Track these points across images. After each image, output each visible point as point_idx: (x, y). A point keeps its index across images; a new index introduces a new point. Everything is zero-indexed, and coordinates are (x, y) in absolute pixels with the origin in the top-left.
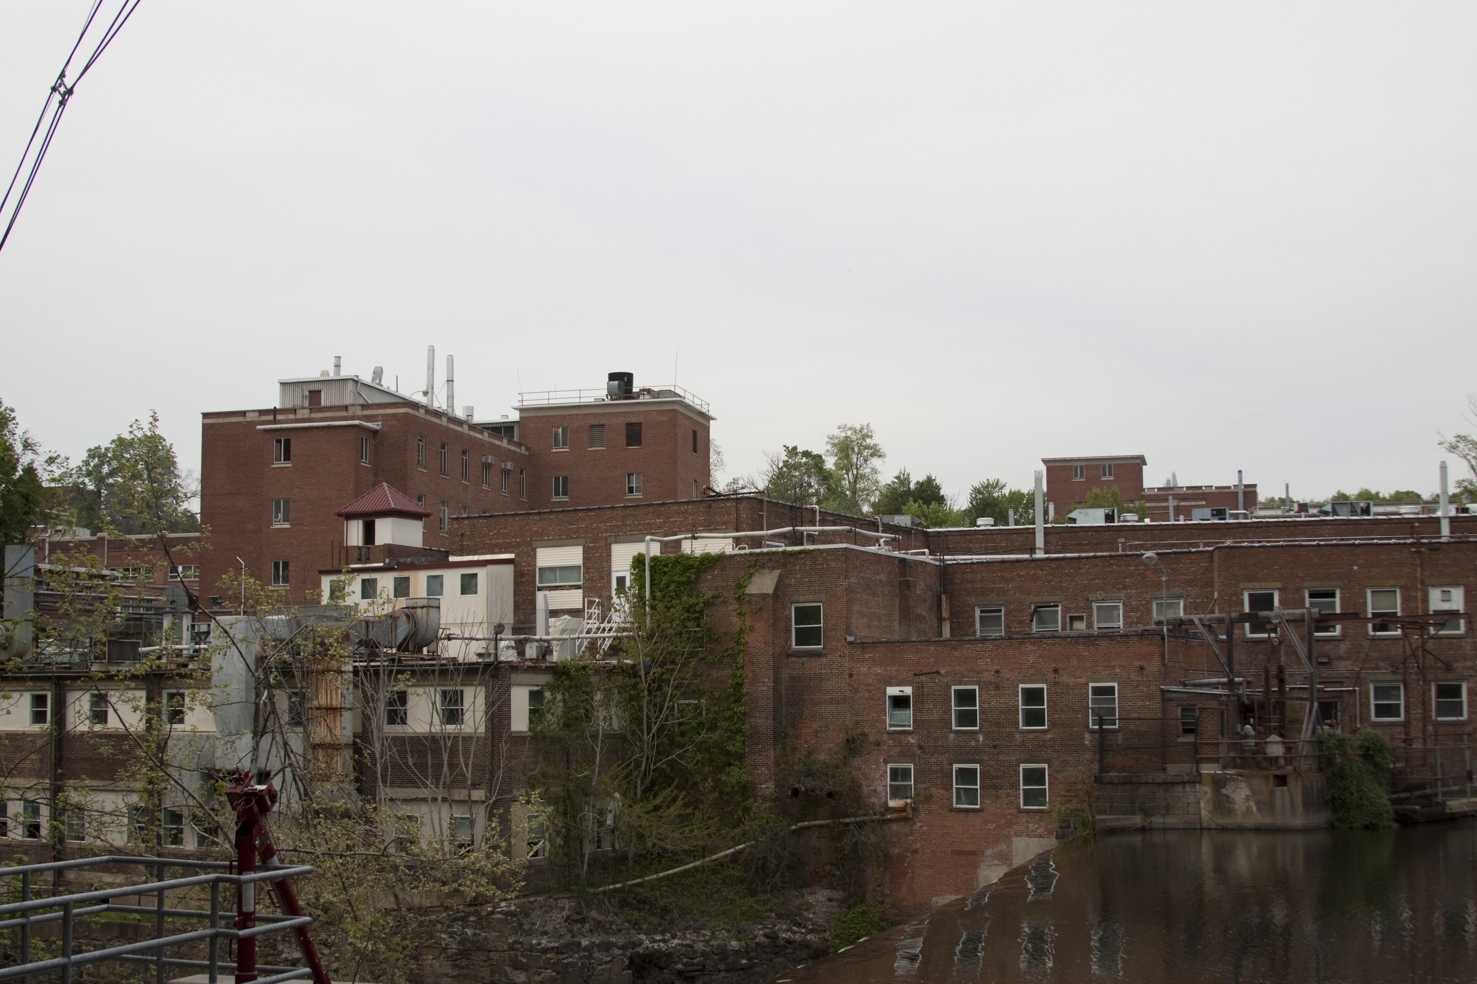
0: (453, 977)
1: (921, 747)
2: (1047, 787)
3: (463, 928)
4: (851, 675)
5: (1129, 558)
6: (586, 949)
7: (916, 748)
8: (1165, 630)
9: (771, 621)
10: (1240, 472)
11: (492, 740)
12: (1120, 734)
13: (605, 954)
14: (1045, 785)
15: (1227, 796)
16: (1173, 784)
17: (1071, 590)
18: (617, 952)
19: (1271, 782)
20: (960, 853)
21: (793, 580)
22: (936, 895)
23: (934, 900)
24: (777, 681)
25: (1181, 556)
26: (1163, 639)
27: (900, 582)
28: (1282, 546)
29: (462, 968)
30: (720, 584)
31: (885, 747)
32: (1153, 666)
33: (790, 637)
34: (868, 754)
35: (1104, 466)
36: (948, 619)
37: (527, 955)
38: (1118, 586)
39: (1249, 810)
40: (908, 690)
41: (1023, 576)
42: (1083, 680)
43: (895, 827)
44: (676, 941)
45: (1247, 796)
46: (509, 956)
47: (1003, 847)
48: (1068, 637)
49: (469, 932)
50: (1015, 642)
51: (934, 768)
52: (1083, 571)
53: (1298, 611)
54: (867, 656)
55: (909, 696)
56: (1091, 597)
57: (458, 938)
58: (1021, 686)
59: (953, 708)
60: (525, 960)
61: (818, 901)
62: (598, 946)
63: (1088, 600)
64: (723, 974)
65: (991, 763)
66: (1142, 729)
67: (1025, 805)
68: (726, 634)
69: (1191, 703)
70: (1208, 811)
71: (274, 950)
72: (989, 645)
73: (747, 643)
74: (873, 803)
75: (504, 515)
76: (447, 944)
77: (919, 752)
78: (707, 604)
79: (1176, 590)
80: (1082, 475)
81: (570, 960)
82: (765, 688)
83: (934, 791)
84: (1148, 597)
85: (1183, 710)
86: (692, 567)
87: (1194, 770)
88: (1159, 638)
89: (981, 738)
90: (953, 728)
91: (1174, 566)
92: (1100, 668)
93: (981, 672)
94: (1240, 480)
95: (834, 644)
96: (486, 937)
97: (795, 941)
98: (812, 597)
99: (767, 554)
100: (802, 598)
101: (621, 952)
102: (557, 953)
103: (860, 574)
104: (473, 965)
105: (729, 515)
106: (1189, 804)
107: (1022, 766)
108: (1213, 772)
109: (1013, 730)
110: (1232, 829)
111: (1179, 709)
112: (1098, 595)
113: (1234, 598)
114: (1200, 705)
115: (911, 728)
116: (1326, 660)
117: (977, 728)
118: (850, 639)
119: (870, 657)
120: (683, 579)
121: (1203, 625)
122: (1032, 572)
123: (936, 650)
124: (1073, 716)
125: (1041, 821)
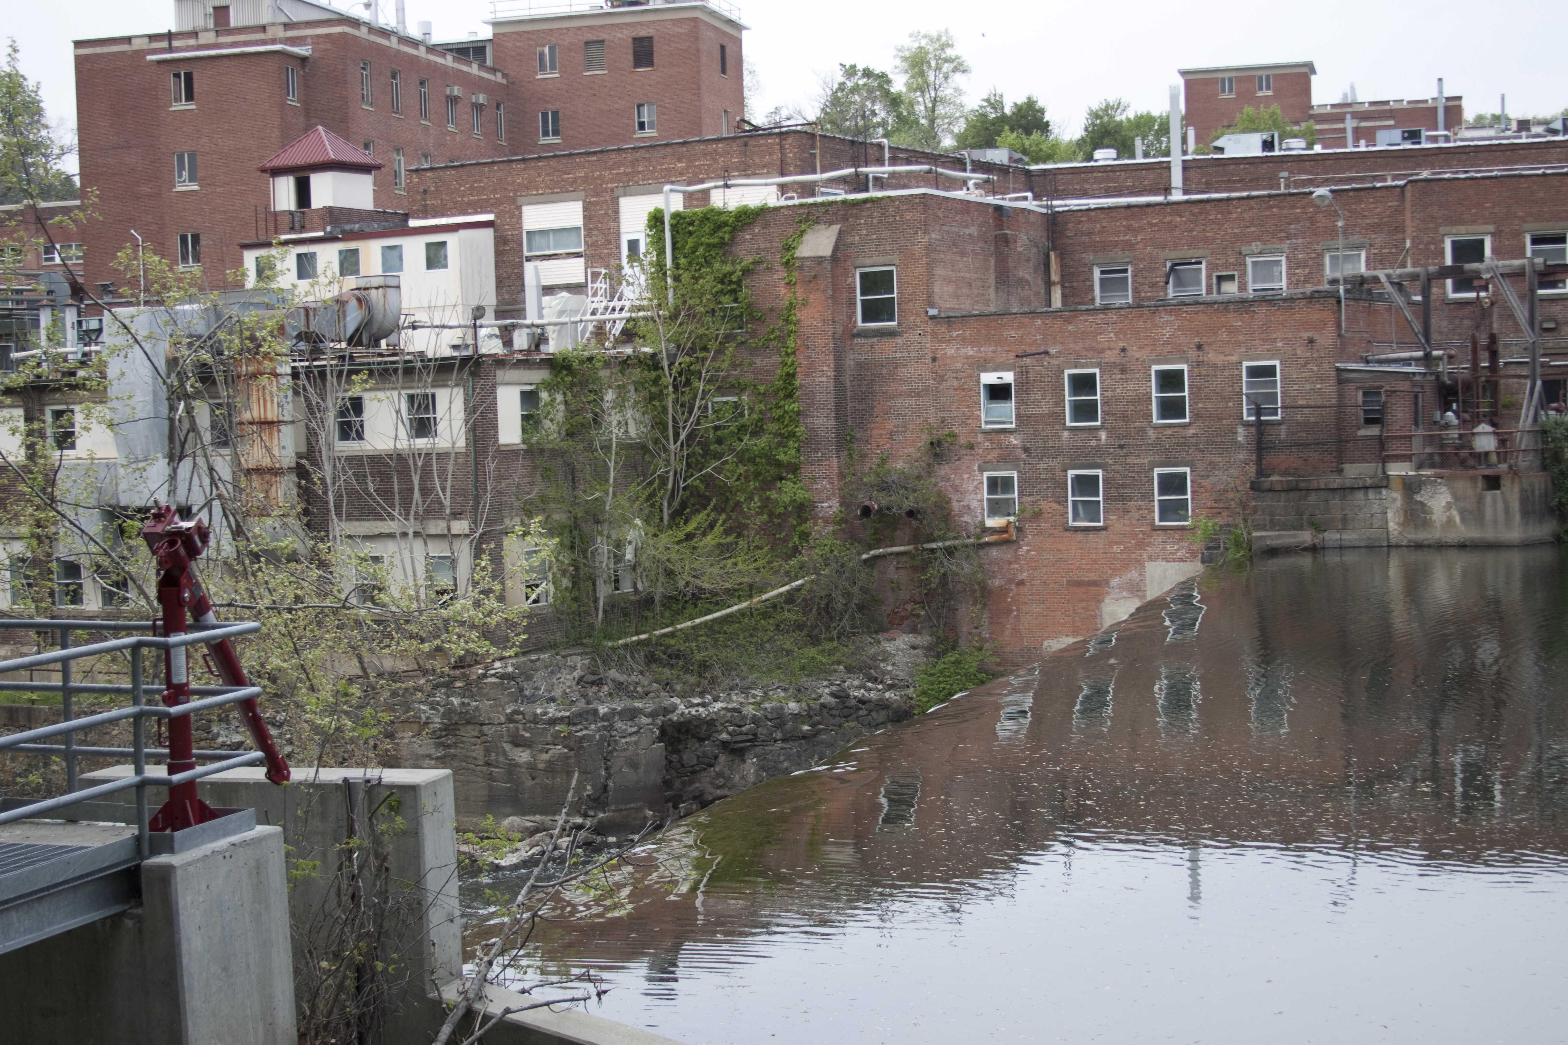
0: (437, 758)
1: (1026, 450)
2: (1189, 496)
3: (448, 697)
4: (934, 359)
5: (1294, 198)
6: (605, 718)
7: (1019, 451)
8: (1342, 291)
9: (830, 292)
10: (1440, 80)
11: (476, 458)
12: (1283, 427)
13: (629, 723)
14: (1186, 494)
15: (1422, 504)
16: (1352, 489)
17: (1219, 241)
18: (644, 720)
19: (1480, 484)
20: (1079, 584)
21: (857, 238)
22: (1049, 638)
23: (1046, 643)
24: (839, 369)
25: (1362, 193)
26: (1339, 302)
27: (996, 237)
28: (1496, 177)
29: (449, 747)
30: (763, 246)
31: (981, 451)
32: (1326, 338)
33: (855, 312)
34: (959, 460)
35: (1260, 78)
36: (1058, 283)
37: (530, 728)
38: (1280, 235)
39: (1450, 521)
40: (1008, 377)
41: (1155, 225)
42: (1234, 358)
43: (994, 552)
44: (719, 705)
45: (1448, 503)
46: (508, 730)
47: (1134, 574)
48: (1215, 303)
49: (456, 701)
50: (1146, 311)
51: (1043, 476)
52: (1234, 216)
53: (1517, 262)
54: (955, 334)
55: (1010, 385)
56: (1245, 250)
57: (442, 710)
58: (1155, 368)
59: (1067, 398)
60: (527, 735)
61: (898, 650)
62: (620, 713)
63: (1240, 253)
64: (779, 744)
65: (1117, 467)
66: (1312, 420)
67: (1161, 520)
68: (772, 310)
69: (1376, 384)
70: (1398, 524)
71: (208, 733)
72: (1113, 316)
73: (799, 321)
74: (966, 522)
75: (478, 164)
76: (428, 718)
77: (1023, 456)
78: (746, 272)
79: (1356, 239)
80: (1231, 90)
81: (585, 732)
82: (824, 379)
83: (1044, 505)
84: (1319, 248)
85: (1365, 394)
86: (725, 224)
87: (1380, 471)
88: (1333, 301)
89: (1103, 435)
90: (1069, 423)
91: (1354, 207)
92: (1257, 342)
93: (1102, 351)
94: (1441, 91)
95: (912, 319)
96: (477, 707)
97: (870, 701)
98: (881, 259)
99: (823, 204)
100: (869, 261)
101: (649, 720)
102: (569, 724)
103: (944, 228)
104: (463, 742)
105: (771, 154)
106: (1372, 515)
107: (1157, 471)
108: (1403, 473)
109: (1145, 424)
110: (1429, 546)
111: (1360, 393)
112: (1254, 247)
113: (1432, 247)
114: (1388, 387)
115: (1013, 426)
116: (1552, 325)
117: (1099, 423)
118: (932, 312)
119: (958, 336)
120: (714, 240)
121: (1391, 283)
122: (1168, 219)
123: (1043, 323)
124: (1222, 405)
125: (1181, 540)
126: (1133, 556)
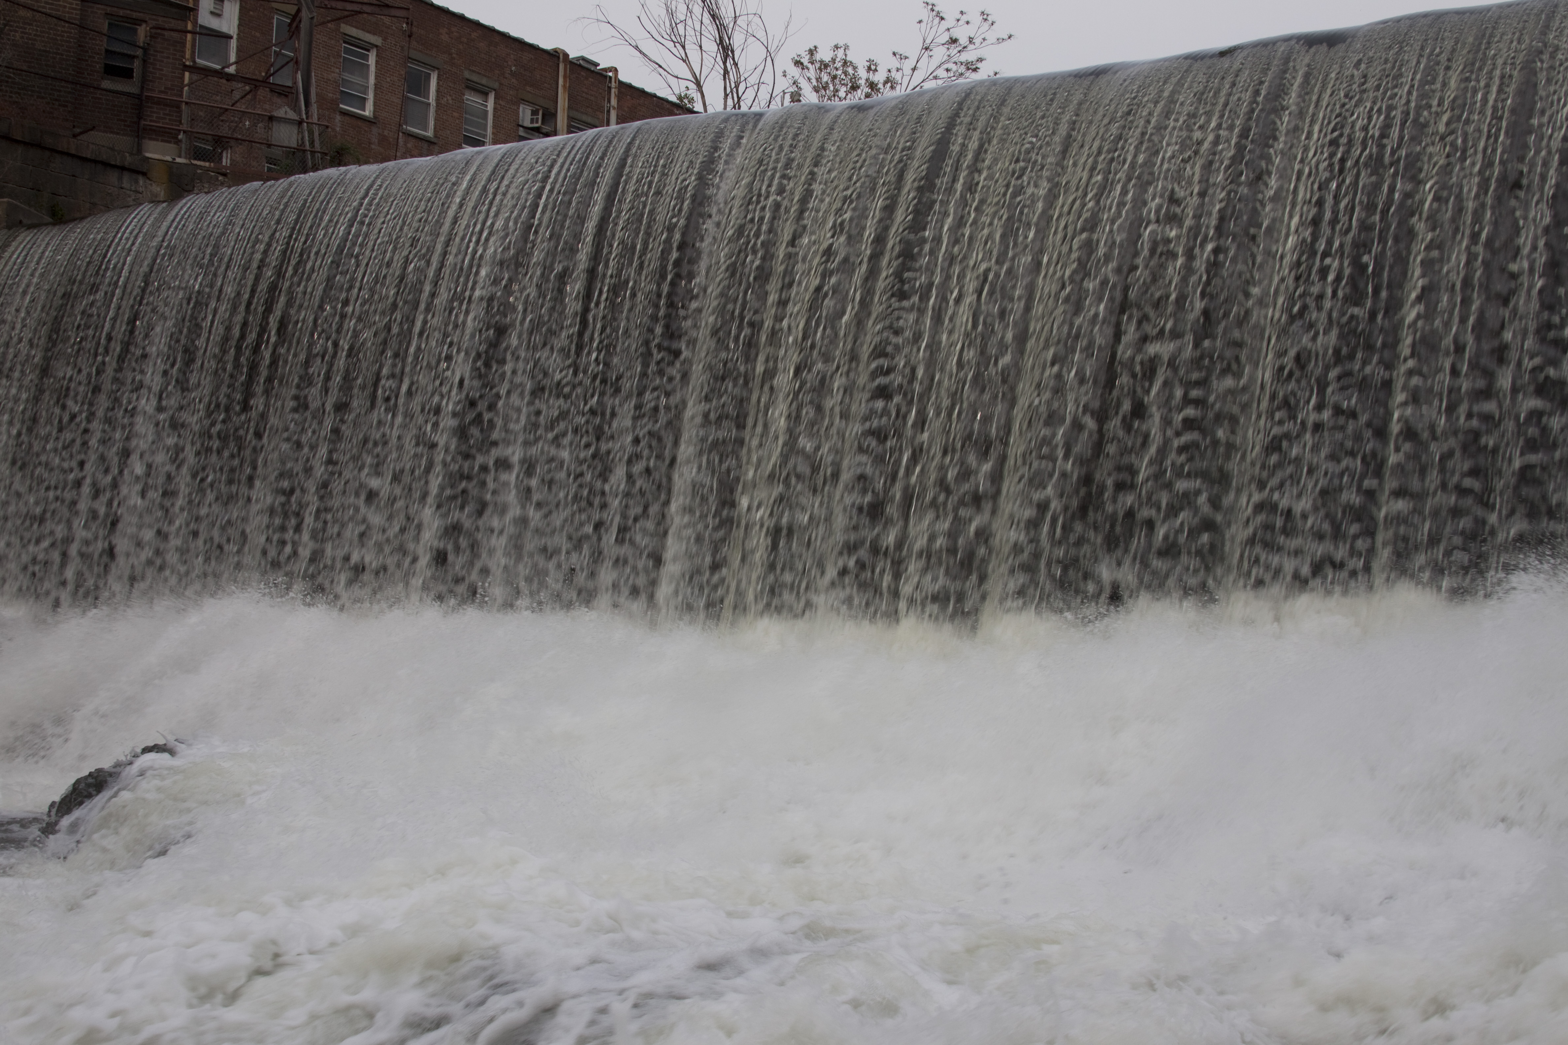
16: (106, 165)
66: (39, 46)
69: (135, 15)
85: (112, 26)
87: (136, 148)
108: (169, 158)
111: (107, 24)
114: (152, 24)
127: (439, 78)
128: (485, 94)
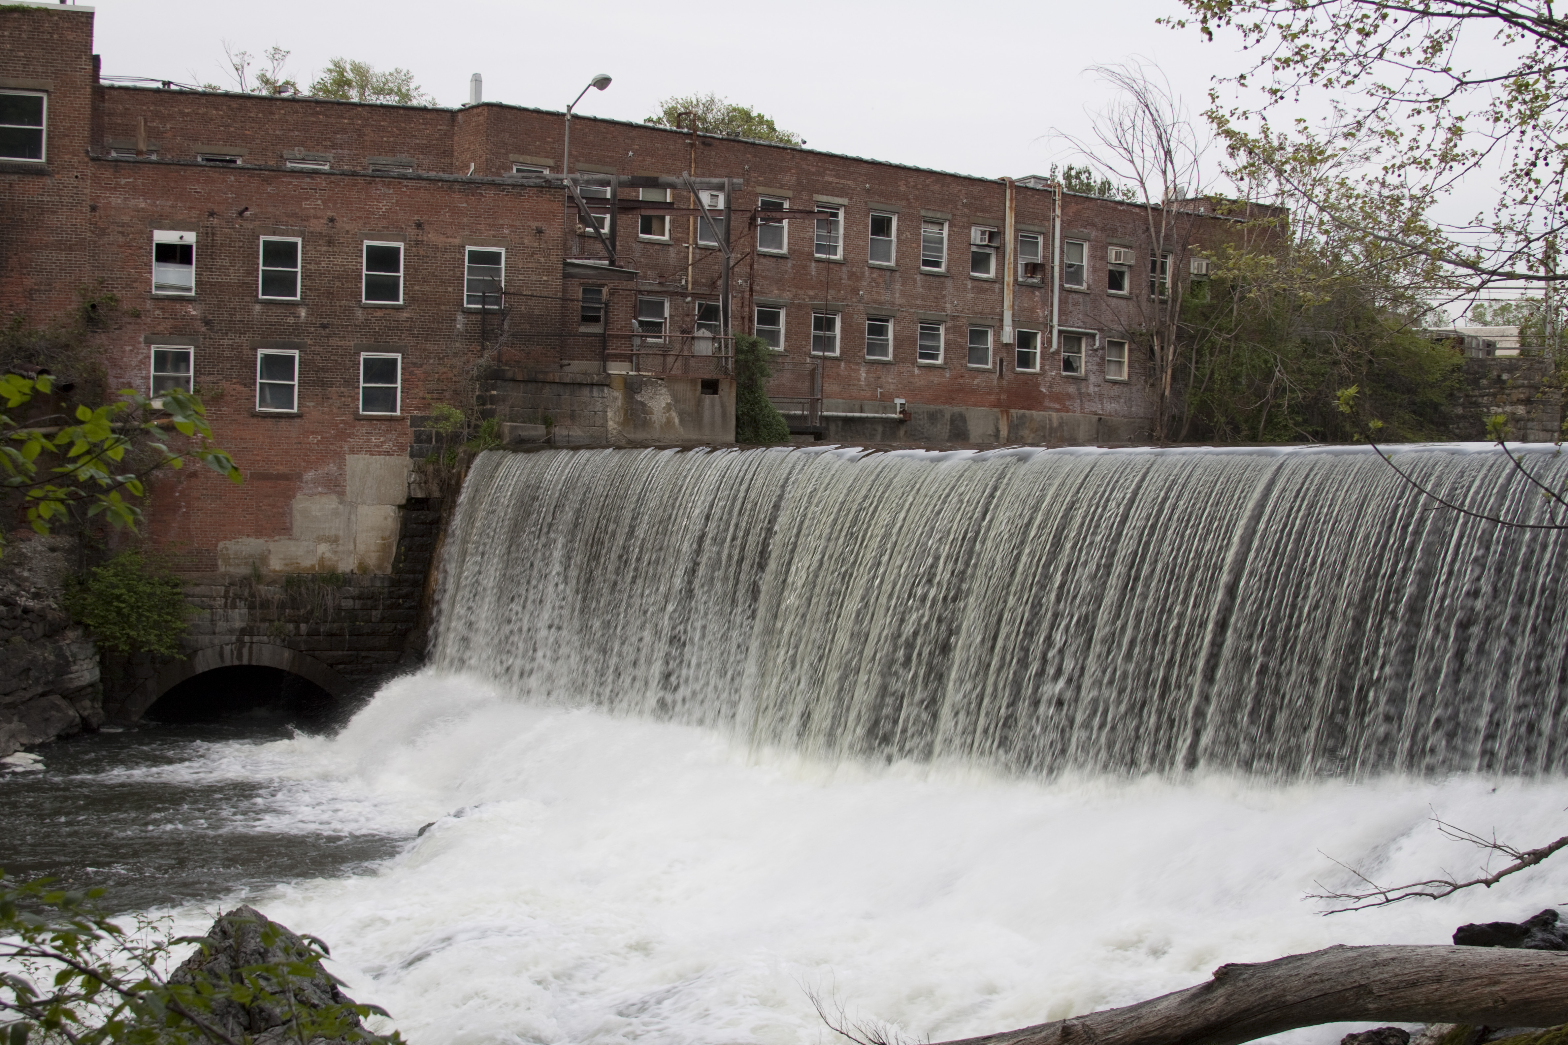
1: (207, 322)
2: (399, 385)
4: (94, 209)
5: (341, 108)
7: (199, 323)
12: (507, 317)
14: (395, 382)
15: (642, 403)
16: (581, 385)
17: (258, 141)
19: (699, 388)
20: (266, 477)
22: (225, 538)
23: (221, 545)
31: (149, 320)
32: (555, 230)
34: (120, 329)
38: (324, 143)
39: (669, 422)
40: (190, 238)
41: (188, 114)
42: (457, 241)
45: (668, 404)
47: (332, 468)
48: (439, 181)
50: (361, 181)
51: (227, 354)
52: (277, 117)
54: (123, 181)
55: (189, 247)
56: (286, 153)
58: (367, 243)
59: (261, 267)
61: (35, 551)
63: (282, 157)
65: (317, 348)
66: (536, 312)
67: (365, 409)
69: (599, 282)
70: (618, 423)
72: (322, 182)
74: (127, 401)
77: (204, 329)
83: (226, 386)
85: (586, 290)
87: (602, 369)
88: (564, 193)
89: (303, 313)
90: (260, 296)
92: (482, 226)
93: (307, 219)
95: (67, 157)
98: (30, 83)
100: (12, 82)
106: (596, 413)
107: (363, 355)
108: (624, 373)
109: (353, 303)
111: (582, 289)
112: (296, 152)
114: (612, 286)
115: (193, 293)
117: (298, 298)
118: (91, 152)
119: (127, 184)
123: (236, 181)
124: (440, 289)
125: (389, 431)
126: (332, 447)
127: (899, 220)
128: (942, 224)
